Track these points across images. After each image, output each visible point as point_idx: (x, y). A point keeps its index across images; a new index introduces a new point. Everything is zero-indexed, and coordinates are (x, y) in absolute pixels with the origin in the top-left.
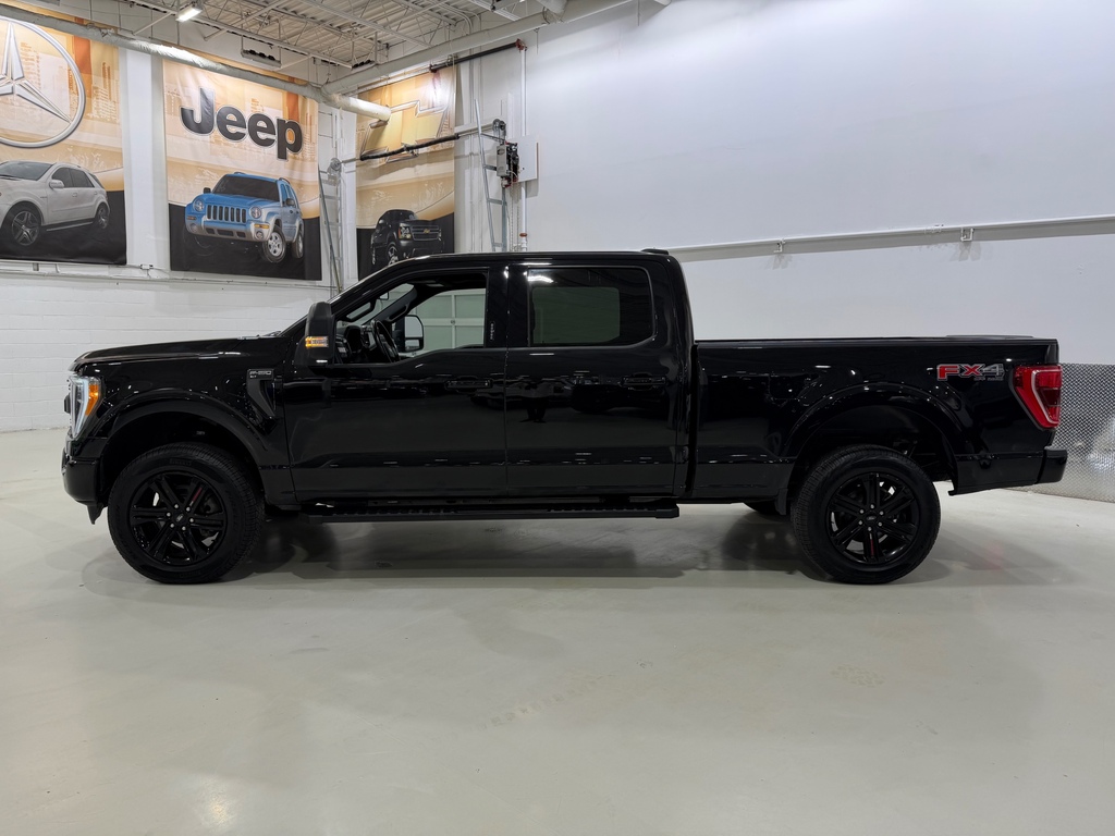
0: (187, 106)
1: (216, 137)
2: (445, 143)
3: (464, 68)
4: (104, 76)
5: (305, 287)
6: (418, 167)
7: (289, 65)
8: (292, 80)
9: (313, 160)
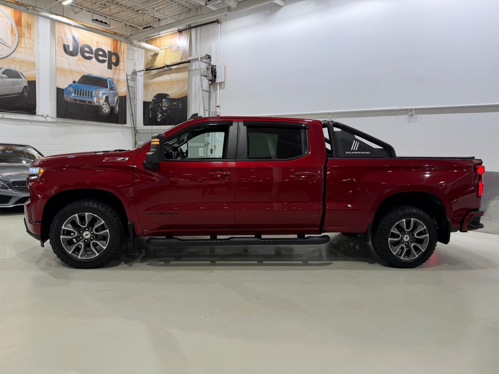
0: (66, 43)
1: (79, 58)
2: (184, 64)
3: (193, 31)
4: (28, 28)
5: (119, 127)
6: (171, 74)
7: (114, 27)
8: (115, 34)
9: (124, 70)
